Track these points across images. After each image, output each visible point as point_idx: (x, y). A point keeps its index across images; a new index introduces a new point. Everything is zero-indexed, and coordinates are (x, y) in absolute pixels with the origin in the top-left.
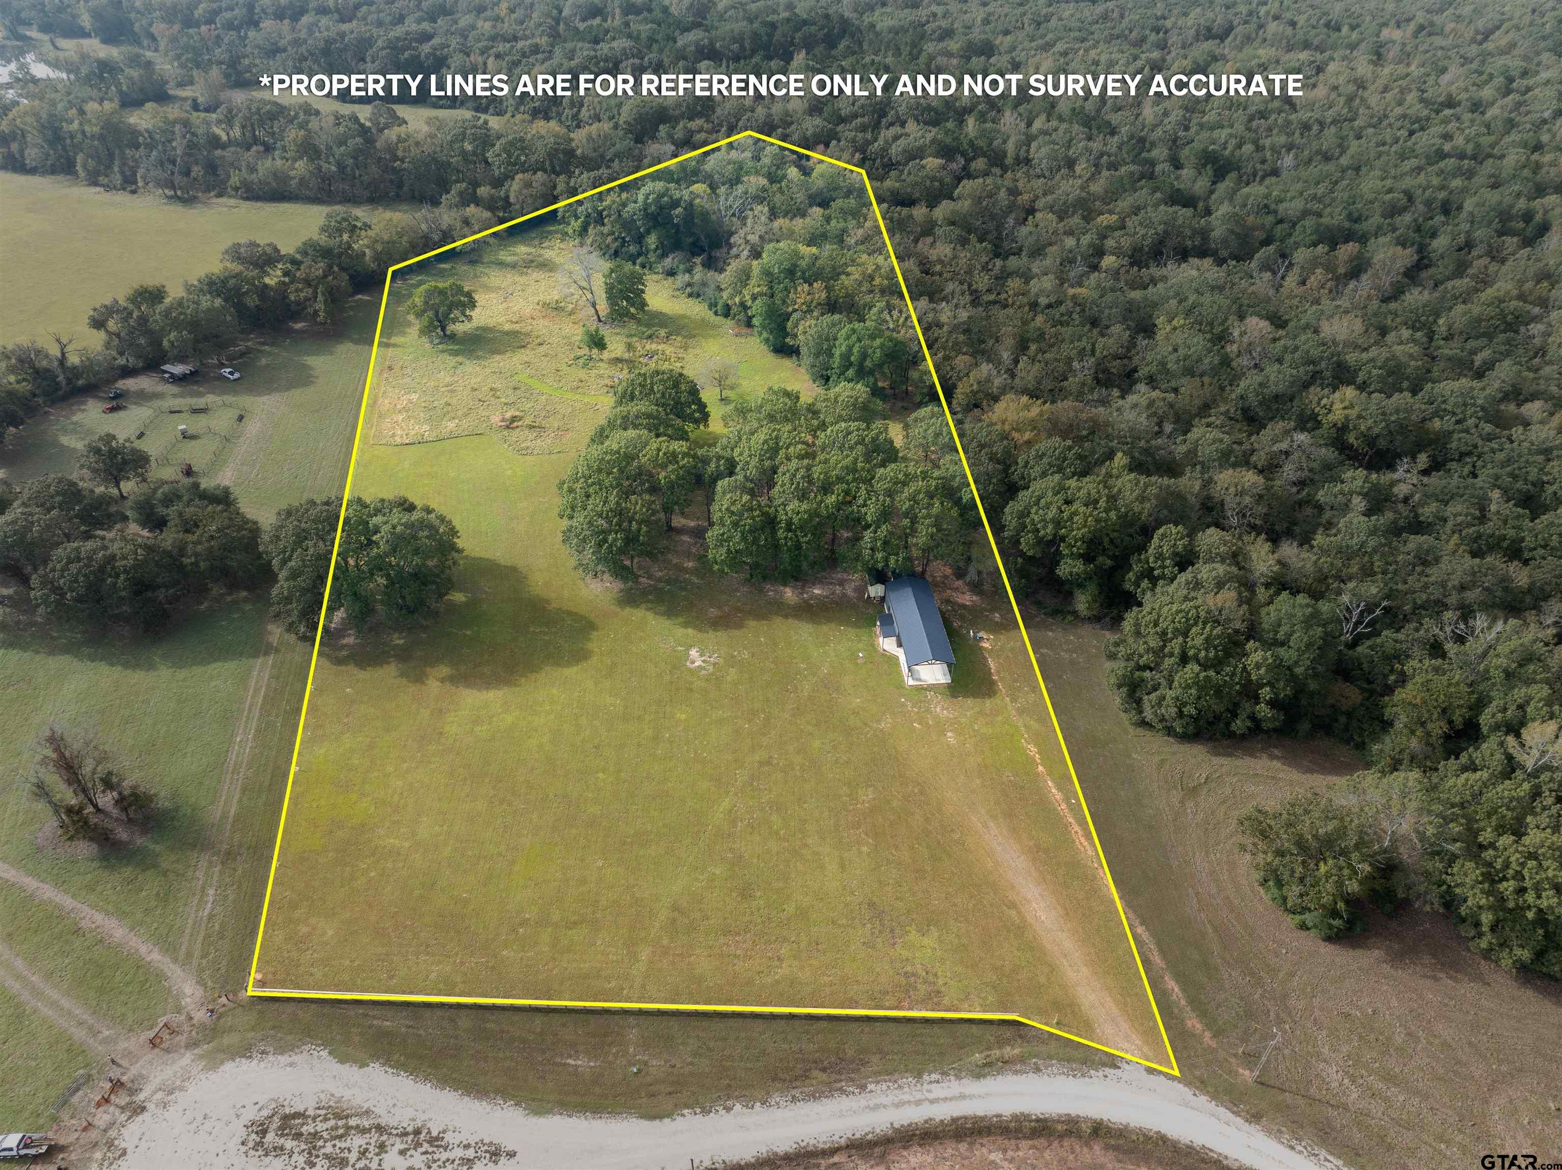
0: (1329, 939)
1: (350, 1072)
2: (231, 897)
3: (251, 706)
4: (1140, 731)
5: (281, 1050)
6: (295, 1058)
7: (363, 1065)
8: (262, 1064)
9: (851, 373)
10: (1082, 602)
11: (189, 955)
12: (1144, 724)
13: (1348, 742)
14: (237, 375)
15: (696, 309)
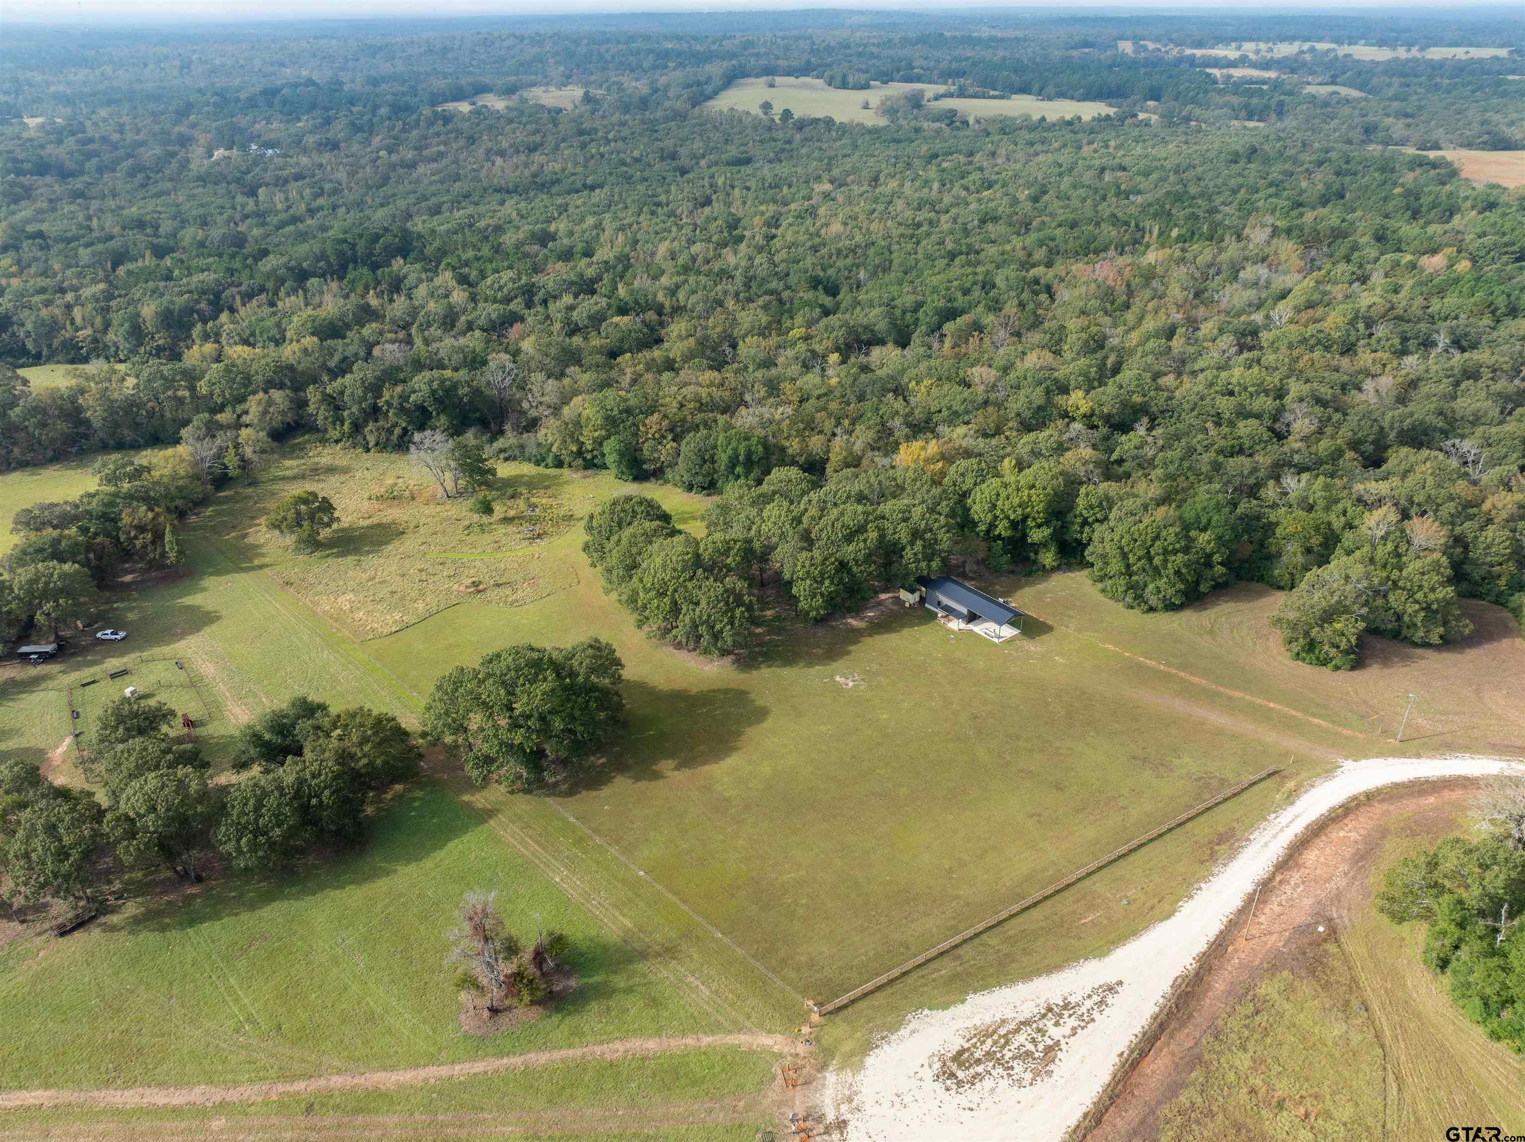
0: (1353, 668)
1: (957, 1010)
2: (713, 972)
3: (533, 854)
4: (1151, 615)
5: (895, 1028)
6: (911, 1027)
7: (963, 1001)
8: (894, 1045)
9: (739, 469)
10: (1048, 558)
11: (734, 1022)
12: (1151, 609)
13: (1252, 579)
14: (122, 634)
15: (526, 469)
